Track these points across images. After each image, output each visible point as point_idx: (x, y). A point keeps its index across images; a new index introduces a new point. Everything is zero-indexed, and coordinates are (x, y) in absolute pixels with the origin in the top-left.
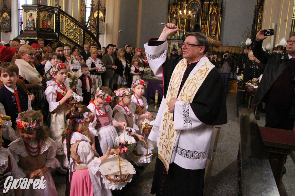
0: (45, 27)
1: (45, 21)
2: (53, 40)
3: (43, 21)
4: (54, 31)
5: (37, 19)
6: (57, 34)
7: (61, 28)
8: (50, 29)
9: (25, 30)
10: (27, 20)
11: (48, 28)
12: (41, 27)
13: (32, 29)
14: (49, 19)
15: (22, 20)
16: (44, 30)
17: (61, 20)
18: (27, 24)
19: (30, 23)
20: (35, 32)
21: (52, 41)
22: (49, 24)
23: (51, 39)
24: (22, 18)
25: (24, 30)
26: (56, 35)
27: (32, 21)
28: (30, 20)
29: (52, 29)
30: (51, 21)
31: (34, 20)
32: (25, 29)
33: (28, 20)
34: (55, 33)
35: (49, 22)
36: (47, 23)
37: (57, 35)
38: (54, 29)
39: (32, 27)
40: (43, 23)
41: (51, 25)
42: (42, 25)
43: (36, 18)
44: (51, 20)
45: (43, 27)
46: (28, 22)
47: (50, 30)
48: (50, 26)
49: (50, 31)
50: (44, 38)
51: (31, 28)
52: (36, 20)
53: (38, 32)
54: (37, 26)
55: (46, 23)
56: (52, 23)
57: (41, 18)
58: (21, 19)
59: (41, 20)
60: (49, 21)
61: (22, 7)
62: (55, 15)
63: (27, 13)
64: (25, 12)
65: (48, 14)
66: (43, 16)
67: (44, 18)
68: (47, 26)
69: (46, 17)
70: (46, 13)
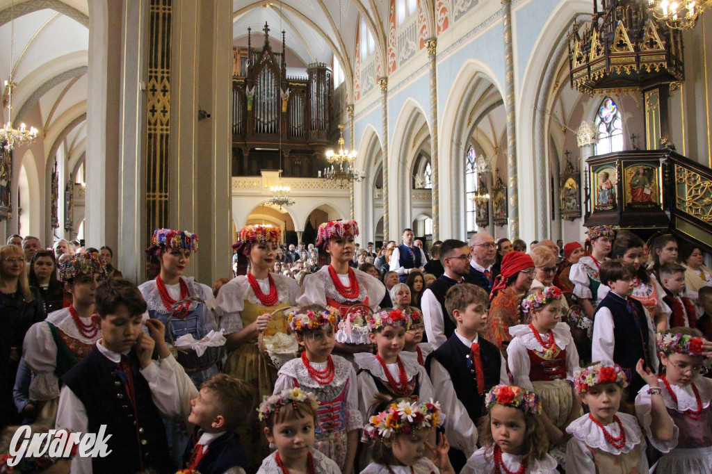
0: (639, 199)
1: (637, 185)
2: (660, 230)
3: (632, 185)
4: (662, 208)
5: (620, 184)
6: (668, 213)
7: (679, 199)
8: (651, 202)
9: (596, 211)
10: (599, 188)
11: (645, 201)
12: (630, 201)
13: (609, 208)
14: (646, 180)
15: (588, 190)
17: (676, 180)
18: (598, 198)
19: (604, 194)
20: (616, 214)
21: (655, 231)
22: (647, 191)
23: (654, 227)
24: (588, 187)
25: (594, 212)
26: (666, 216)
27: (609, 189)
28: (603, 188)
29: (656, 204)
30: (653, 185)
31: (612, 187)
32: (595, 209)
33: (601, 188)
34: (664, 211)
35: (648, 188)
36: (643, 189)
37: (669, 216)
38: (661, 202)
39: (608, 203)
40: (633, 192)
41: (651, 192)
42: (631, 197)
43: (617, 182)
44: (653, 181)
45: (633, 200)
46: (601, 194)
47: (649, 206)
48: (650, 195)
49: (653, 208)
50: (636, 226)
51: (606, 207)
52: (616, 187)
53: (621, 213)
54: (620, 198)
55: (640, 190)
56: (656, 188)
57: (629, 181)
58: (586, 189)
59: (629, 185)
60: (647, 186)
61: (588, 162)
62: (660, 168)
63: (597, 173)
64: (594, 172)
65: (644, 170)
66: (633, 175)
67: (634, 179)
68: (643, 197)
69: (640, 176)
70: (640, 167)
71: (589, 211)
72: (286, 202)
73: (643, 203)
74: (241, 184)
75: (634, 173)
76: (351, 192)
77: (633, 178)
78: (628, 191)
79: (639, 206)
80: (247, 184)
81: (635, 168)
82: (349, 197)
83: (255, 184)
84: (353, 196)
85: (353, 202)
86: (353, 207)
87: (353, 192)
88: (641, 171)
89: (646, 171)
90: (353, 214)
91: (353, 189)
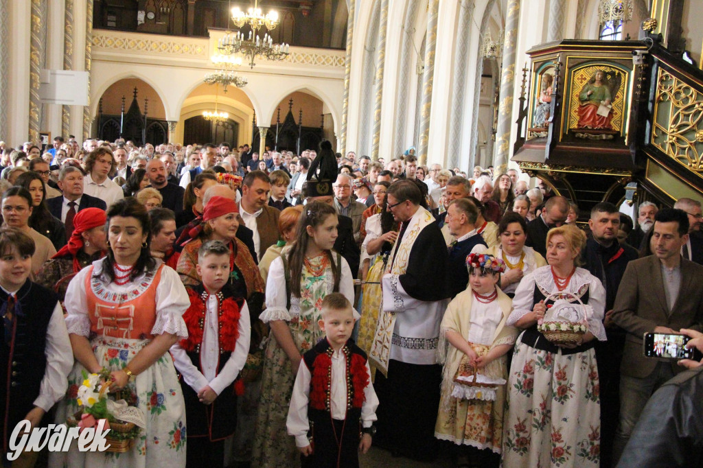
0: (588, 124)
1: (586, 100)
2: (619, 178)
3: (581, 100)
4: (626, 141)
7: (657, 128)
12: (575, 126)
13: (543, 134)
14: (607, 90)
16: (581, 135)
17: (658, 94)
18: (535, 115)
19: (542, 110)
22: (603, 112)
27: (549, 103)
28: (542, 99)
29: (616, 133)
30: (617, 100)
33: (539, 99)
34: (627, 147)
35: (605, 106)
36: (597, 108)
38: (627, 131)
39: (543, 125)
40: (582, 111)
41: (610, 113)
42: (578, 118)
44: (619, 94)
45: (579, 125)
46: (538, 109)
47: (604, 137)
48: (608, 119)
49: (610, 140)
51: (540, 132)
55: (591, 108)
61: (531, 54)
62: (633, 73)
63: (541, 74)
64: (536, 71)
65: (605, 74)
66: (585, 82)
67: (586, 88)
68: (594, 121)
69: (596, 85)
70: (598, 68)
71: (522, 136)
72: (235, 81)
73: (593, 131)
74: (176, 47)
75: (588, 79)
76: (347, 71)
77: (584, 87)
78: (576, 107)
79: (585, 136)
80: (185, 48)
81: (591, 70)
82: (343, 80)
83: (199, 50)
84: (349, 78)
85: (348, 88)
86: (348, 95)
87: (349, 73)
88: (598, 77)
89: (609, 77)
90: (347, 106)
91: (350, 66)
